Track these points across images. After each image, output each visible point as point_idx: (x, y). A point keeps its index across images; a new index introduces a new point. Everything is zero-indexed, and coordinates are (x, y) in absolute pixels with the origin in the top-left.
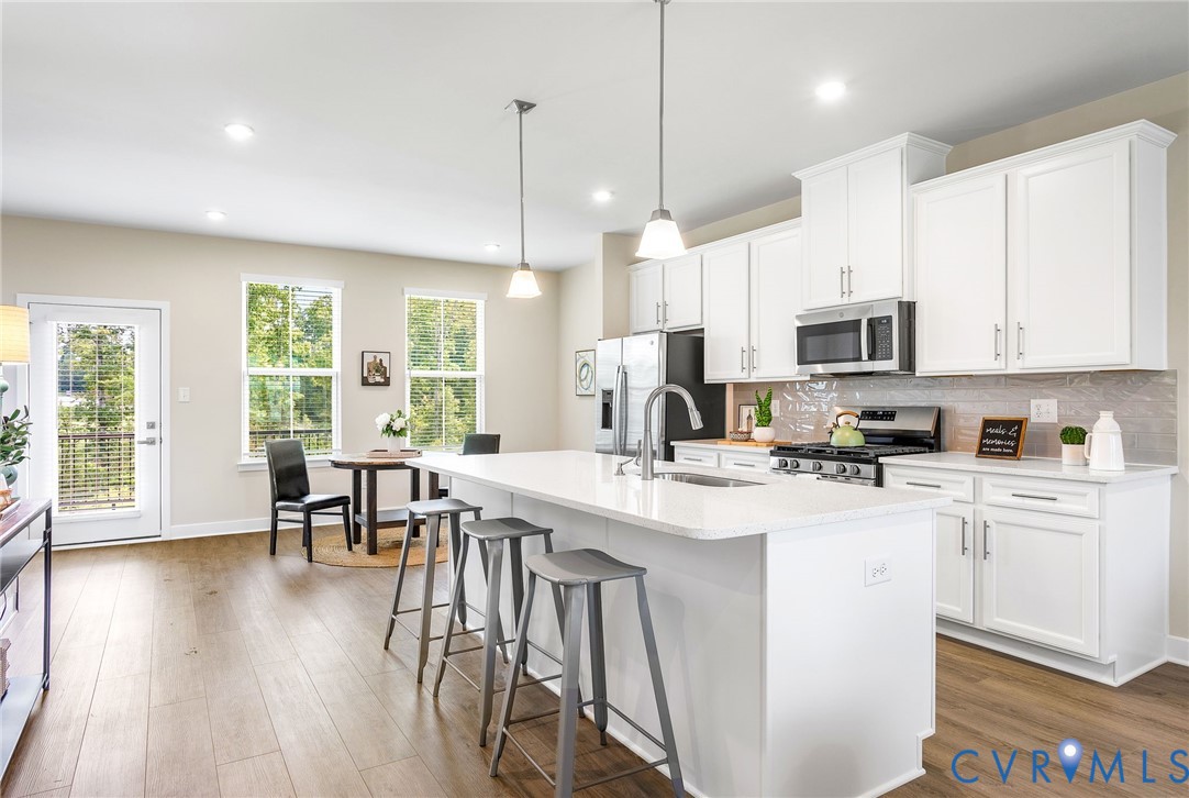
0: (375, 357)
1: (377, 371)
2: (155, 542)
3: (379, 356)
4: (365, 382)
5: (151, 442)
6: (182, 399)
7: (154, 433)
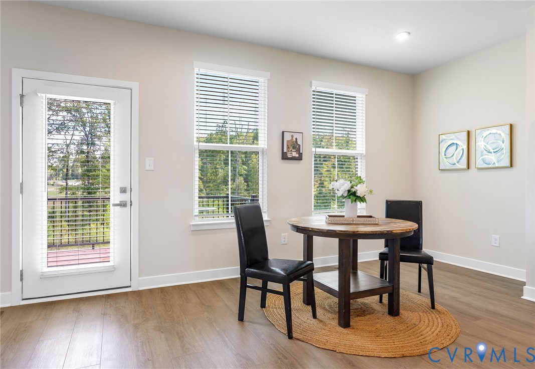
0: (292, 136)
1: (293, 148)
2: (126, 293)
3: (296, 136)
4: (284, 157)
5: (123, 205)
6: (147, 168)
7: (125, 197)
